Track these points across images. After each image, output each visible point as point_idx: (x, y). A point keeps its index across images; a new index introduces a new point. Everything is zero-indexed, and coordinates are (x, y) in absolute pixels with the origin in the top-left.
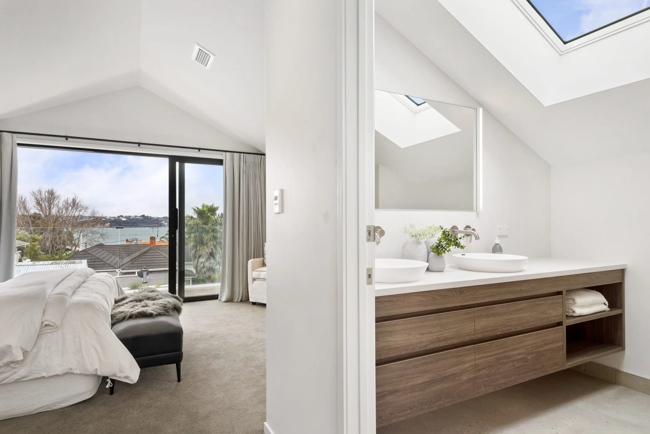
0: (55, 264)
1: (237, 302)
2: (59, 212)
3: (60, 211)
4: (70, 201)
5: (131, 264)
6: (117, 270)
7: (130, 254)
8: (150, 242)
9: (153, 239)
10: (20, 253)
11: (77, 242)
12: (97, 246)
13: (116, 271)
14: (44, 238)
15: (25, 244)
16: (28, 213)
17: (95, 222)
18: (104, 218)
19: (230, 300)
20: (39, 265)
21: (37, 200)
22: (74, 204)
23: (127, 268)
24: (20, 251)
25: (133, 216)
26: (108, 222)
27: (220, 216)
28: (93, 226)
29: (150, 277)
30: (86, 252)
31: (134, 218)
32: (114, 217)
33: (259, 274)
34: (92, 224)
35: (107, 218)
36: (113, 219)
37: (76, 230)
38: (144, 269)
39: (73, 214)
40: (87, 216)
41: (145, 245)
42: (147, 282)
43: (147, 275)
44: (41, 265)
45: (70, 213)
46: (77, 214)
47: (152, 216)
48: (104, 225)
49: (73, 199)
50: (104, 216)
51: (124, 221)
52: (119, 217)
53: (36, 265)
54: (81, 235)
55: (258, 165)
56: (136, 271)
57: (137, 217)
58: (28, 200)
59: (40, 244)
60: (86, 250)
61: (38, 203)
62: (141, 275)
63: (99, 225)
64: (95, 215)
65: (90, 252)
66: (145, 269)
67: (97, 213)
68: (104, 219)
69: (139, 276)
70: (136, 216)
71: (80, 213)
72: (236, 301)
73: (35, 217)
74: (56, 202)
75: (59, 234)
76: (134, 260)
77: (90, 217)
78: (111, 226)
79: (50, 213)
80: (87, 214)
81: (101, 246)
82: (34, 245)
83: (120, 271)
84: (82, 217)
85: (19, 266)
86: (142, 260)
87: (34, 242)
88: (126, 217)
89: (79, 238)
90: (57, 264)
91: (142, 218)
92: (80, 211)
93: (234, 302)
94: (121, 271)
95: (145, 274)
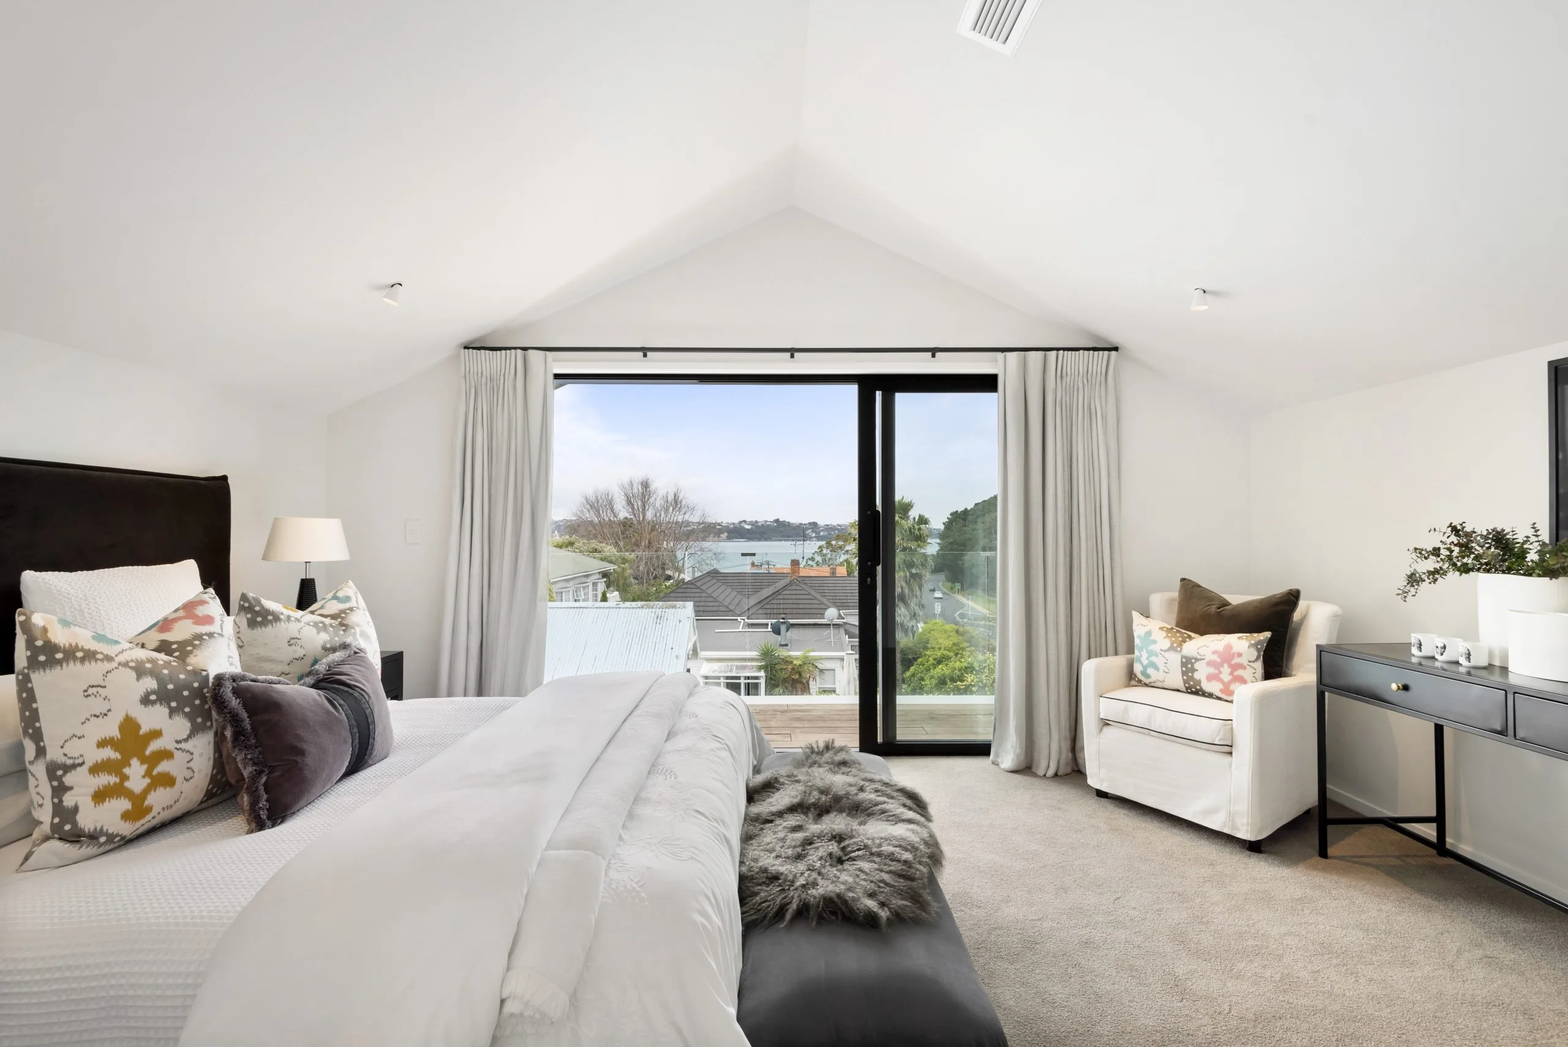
0: (646, 608)
1: (1045, 775)
2: (656, 515)
3: (658, 514)
4: (671, 498)
5: (761, 608)
6: (739, 618)
7: (759, 590)
8: (792, 569)
9: (795, 563)
10: (605, 582)
11: (681, 564)
12: (709, 573)
13: (737, 620)
14: (637, 557)
15: (611, 567)
16: (617, 517)
17: (706, 531)
18: (719, 525)
19: (1026, 769)
20: (623, 608)
21: (628, 498)
22: (676, 503)
23: (755, 616)
24: (605, 579)
25: (761, 520)
26: (725, 532)
27: (916, 520)
28: (704, 539)
29: (793, 634)
30: (692, 584)
31: (762, 525)
32: (733, 524)
33: (1126, 710)
34: (702, 535)
35: (723, 524)
36: (732, 526)
37: (679, 546)
38: (781, 620)
39: (675, 519)
40: (695, 521)
41: (780, 575)
42: (786, 645)
43: (787, 630)
44: (627, 608)
45: (671, 517)
46: (680, 519)
47: (791, 522)
48: (719, 537)
49: (675, 495)
50: (719, 521)
51: (748, 529)
52: (741, 522)
53: (620, 608)
54: (687, 554)
55: (1098, 379)
56: (770, 622)
57: (768, 523)
58: (616, 496)
59: (631, 568)
60: (693, 582)
61: (629, 503)
62: (777, 631)
63: (711, 538)
64: (706, 520)
65: (698, 584)
66: (783, 621)
67: (709, 517)
68: (719, 527)
69: (773, 631)
70: (766, 521)
71: (685, 516)
72: (1041, 772)
73: (626, 524)
74: (652, 500)
75: (656, 551)
76: (766, 601)
77: (699, 524)
78: (729, 538)
79: (644, 518)
80: (695, 518)
81: (714, 574)
82: (624, 570)
83: (744, 620)
84: (688, 523)
85: (597, 608)
86: (779, 601)
87: (624, 564)
88: (751, 523)
89: (684, 558)
90: (649, 608)
91: (775, 524)
92: (685, 514)
93: (1035, 775)
94: (746, 620)
95: (783, 628)
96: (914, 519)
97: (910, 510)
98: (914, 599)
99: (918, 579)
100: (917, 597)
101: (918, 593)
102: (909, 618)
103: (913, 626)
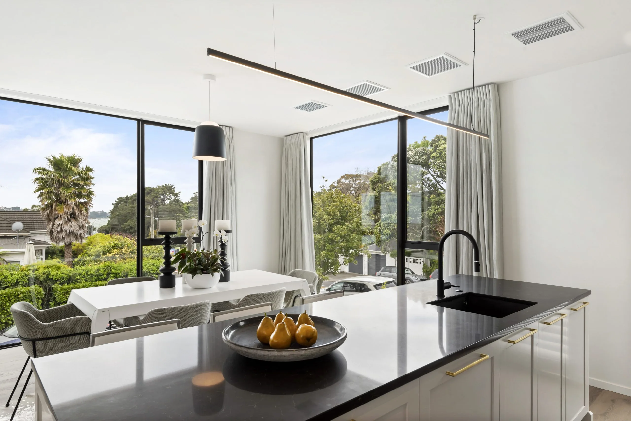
96: (82, 168)
97: (79, 162)
98: (82, 217)
99: (85, 205)
100: (84, 216)
101: (85, 213)
102: (78, 229)
103: (81, 234)
